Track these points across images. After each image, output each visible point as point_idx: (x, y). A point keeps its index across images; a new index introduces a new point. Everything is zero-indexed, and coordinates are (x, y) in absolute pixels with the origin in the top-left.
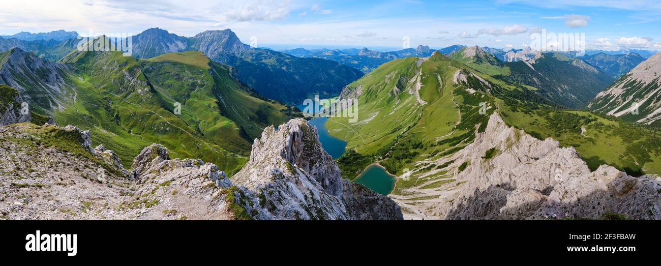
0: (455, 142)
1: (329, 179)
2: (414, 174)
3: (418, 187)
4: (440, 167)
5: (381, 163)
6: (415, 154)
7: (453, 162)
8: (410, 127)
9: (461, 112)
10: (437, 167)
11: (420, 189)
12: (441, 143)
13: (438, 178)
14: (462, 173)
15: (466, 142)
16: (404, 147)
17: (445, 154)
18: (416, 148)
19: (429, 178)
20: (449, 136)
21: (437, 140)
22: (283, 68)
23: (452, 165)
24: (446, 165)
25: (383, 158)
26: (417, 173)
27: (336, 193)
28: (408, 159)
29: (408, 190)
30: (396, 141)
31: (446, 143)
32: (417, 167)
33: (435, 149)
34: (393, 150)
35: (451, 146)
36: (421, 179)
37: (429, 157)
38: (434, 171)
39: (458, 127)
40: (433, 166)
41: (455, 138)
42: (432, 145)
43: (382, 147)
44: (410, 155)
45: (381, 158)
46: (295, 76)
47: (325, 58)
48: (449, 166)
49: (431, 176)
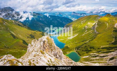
0: (110, 49)
1: (58, 55)
2: (89, 57)
3: (90, 62)
4: (100, 57)
5: (76, 51)
6: (90, 51)
7: (107, 56)
8: (90, 41)
9: (115, 39)
10: (99, 56)
11: (90, 63)
12: (103, 48)
13: (99, 61)
14: (111, 61)
15: (115, 50)
16: (86, 47)
17: (104, 53)
18: (91, 48)
19: (95, 60)
20: (107, 46)
21: (101, 47)
22: (40, 19)
23: (107, 57)
24: (104, 57)
25: (77, 50)
26: (90, 57)
27: (62, 59)
28: (87, 52)
29: (85, 62)
30: (83, 45)
31: (105, 48)
32: (90, 55)
33: (100, 50)
34: (82, 47)
35: (107, 50)
36: (92, 59)
37: (96, 52)
38: (98, 58)
39: (112, 43)
40: (98, 56)
41: (110, 48)
42: (98, 49)
43: (77, 46)
44: (88, 50)
45: (77, 49)
46: (45, 22)
47: (56, 15)
48: (105, 57)
49: (96, 59)
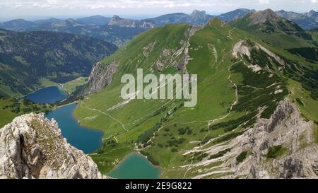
0: (231, 126)
4: (213, 157)
5: (141, 152)
6: (181, 141)
7: (229, 150)
8: (175, 109)
9: (239, 93)
10: (209, 156)
12: (214, 127)
14: (241, 164)
15: (245, 127)
16: (170, 133)
17: (219, 141)
18: (183, 134)
19: (200, 171)
20: (223, 118)
21: (209, 124)
23: (228, 154)
24: (221, 154)
25: (145, 146)
26: (185, 164)
28: (174, 147)
31: (220, 127)
32: (185, 156)
33: (207, 134)
34: (156, 135)
35: (226, 131)
36: (191, 171)
37: (199, 145)
38: (206, 162)
39: (235, 108)
40: (206, 155)
41: (231, 122)
42: (203, 131)
43: (143, 132)
44: (176, 141)
45: (142, 145)
48: (225, 156)
49: (202, 167)
